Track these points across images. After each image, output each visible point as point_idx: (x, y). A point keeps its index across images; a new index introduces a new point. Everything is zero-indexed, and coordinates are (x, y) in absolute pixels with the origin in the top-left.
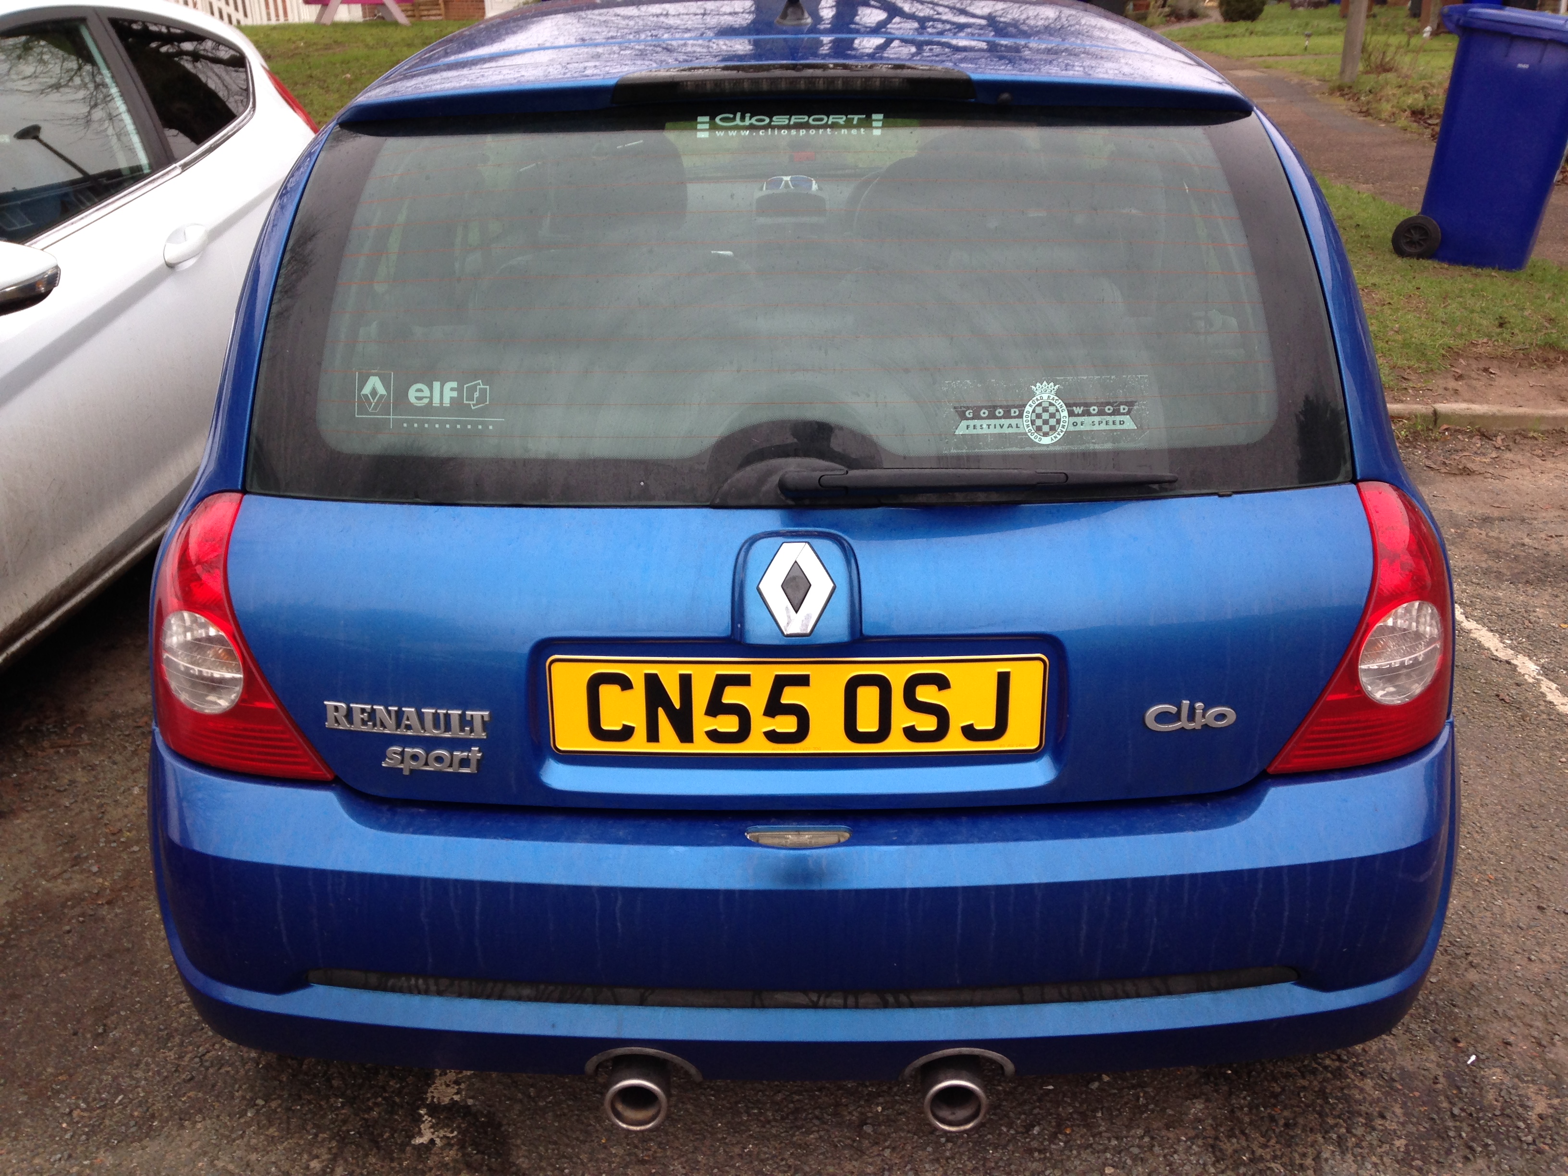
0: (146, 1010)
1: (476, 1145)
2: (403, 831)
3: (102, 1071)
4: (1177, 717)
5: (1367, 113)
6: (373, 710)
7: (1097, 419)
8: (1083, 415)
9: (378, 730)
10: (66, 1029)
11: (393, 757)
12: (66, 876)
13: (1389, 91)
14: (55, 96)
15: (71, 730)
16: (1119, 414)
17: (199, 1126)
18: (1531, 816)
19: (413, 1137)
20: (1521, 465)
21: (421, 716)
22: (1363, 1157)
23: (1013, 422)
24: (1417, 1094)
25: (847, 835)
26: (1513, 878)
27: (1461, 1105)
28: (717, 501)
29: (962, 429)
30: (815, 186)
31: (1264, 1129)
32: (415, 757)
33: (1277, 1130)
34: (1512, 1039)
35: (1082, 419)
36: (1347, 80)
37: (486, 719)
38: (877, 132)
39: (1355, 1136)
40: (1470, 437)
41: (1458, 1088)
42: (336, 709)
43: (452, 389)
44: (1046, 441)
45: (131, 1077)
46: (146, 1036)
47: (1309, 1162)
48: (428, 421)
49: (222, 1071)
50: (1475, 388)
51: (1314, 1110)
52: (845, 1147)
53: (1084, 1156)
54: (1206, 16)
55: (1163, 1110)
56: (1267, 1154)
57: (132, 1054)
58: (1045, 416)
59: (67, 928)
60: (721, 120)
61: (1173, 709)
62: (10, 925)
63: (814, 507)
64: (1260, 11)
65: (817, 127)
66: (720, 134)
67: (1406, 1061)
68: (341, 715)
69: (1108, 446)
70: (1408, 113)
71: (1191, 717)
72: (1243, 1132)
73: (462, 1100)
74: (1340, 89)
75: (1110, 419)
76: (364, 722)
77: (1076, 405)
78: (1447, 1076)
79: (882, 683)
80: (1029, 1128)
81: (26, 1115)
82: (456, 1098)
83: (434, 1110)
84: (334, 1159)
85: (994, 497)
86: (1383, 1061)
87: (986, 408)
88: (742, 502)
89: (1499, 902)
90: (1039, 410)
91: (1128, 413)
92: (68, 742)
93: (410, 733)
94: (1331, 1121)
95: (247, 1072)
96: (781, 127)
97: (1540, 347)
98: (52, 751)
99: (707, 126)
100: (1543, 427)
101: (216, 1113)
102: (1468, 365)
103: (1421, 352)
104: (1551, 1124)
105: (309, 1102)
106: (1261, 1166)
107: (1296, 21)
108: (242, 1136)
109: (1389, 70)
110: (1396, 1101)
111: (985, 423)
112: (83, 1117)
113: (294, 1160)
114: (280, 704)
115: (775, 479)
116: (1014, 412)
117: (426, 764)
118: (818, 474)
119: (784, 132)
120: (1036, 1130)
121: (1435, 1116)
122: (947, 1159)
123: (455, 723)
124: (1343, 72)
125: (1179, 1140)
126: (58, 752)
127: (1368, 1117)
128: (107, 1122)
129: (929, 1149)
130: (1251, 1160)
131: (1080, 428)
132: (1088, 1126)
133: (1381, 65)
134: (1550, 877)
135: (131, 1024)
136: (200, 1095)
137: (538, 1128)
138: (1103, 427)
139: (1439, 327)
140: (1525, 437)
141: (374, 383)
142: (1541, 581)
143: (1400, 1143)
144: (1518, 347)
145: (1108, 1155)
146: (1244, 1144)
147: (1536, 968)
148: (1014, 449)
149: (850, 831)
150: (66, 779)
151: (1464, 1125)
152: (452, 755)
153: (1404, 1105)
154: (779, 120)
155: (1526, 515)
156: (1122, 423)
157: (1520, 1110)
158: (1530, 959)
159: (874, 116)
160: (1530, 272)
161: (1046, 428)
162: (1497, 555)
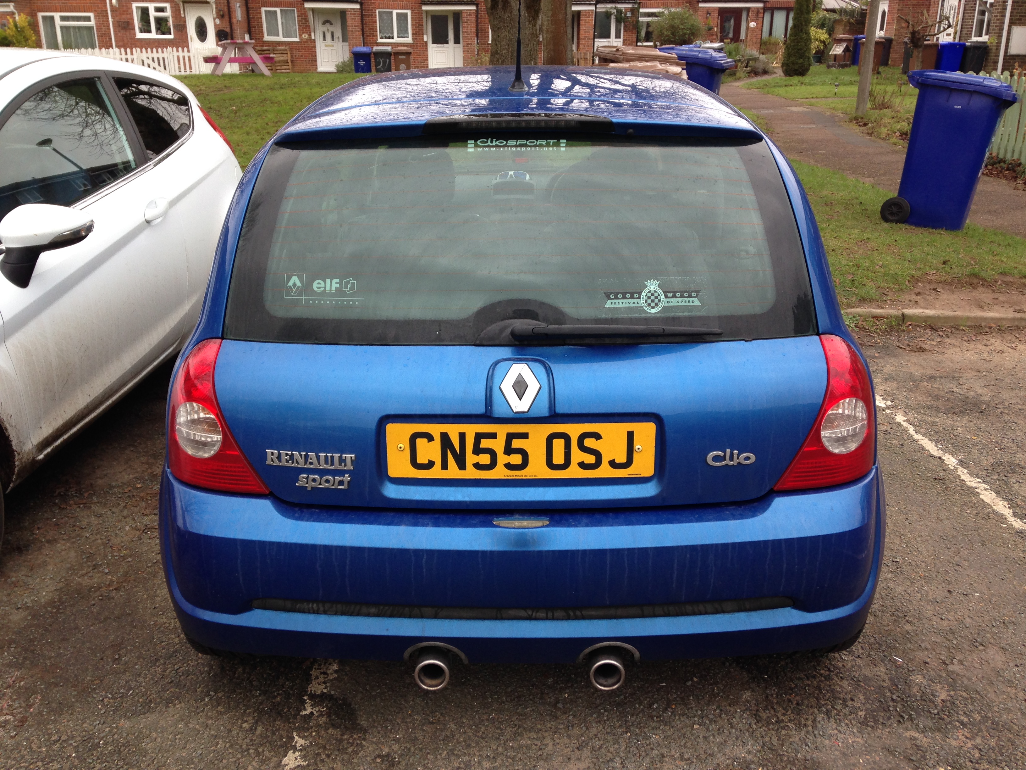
0: (143, 647)
1: (337, 715)
2: (307, 520)
3: (119, 678)
4: (724, 458)
5: (870, 134)
6: (292, 454)
7: (680, 299)
8: (673, 297)
9: (295, 465)
10: (96, 657)
11: (302, 480)
12: (90, 574)
13: (886, 120)
14: (62, 122)
15: (86, 495)
16: (692, 297)
17: (178, 706)
18: (947, 542)
19: (301, 711)
20: (955, 346)
21: (318, 458)
22: (840, 720)
23: (636, 301)
24: (873, 689)
25: (548, 523)
26: (934, 576)
27: (897, 694)
28: (478, 342)
29: (608, 304)
30: (528, 177)
31: (784, 706)
32: (314, 480)
33: (792, 707)
34: (928, 660)
35: (672, 299)
36: (860, 114)
37: (353, 458)
38: (563, 149)
39: (836, 709)
40: (925, 330)
41: (897, 686)
42: (272, 454)
43: (337, 283)
44: (653, 311)
45: (137, 681)
46: (144, 659)
47: (809, 723)
48: (323, 300)
49: (189, 677)
50: (928, 300)
51: (814, 696)
52: (547, 715)
53: (682, 719)
54: (775, 73)
55: (728, 696)
56: (786, 719)
57: (136, 669)
58: (653, 298)
59: (93, 602)
60: (481, 142)
61: (722, 454)
62: (59, 601)
63: (530, 345)
64: (808, 70)
65: (531, 146)
66: (480, 149)
67: (867, 672)
68: (274, 458)
69: (686, 314)
70: (898, 134)
71: (732, 459)
72: (773, 708)
73: (328, 692)
74: (856, 119)
75: (687, 300)
76: (287, 461)
77: (669, 292)
78: (891, 679)
79: (566, 437)
80: (650, 706)
81: (77, 701)
82: (325, 691)
83: (312, 697)
84: (257, 722)
85: (626, 341)
86: (854, 671)
87: (621, 293)
88: (490, 343)
89: (926, 588)
90: (649, 295)
91: (696, 297)
92: (85, 501)
93: (311, 467)
94: (823, 702)
95: (203, 678)
96: (512, 146)
97: (968, 276)
98: (75, 506)
99: (473, 145)
100: (969, 324)
101: (187, 699)
102: (924, 286)
103: (895, 278)
104: (949, 704)
105: (240, 693)
106: (782, 725)
107: (830, 76)
108: (203, 711)
109: (887, 108)
110: (860, 692)
111: (621, 301)
112: (110, 702)
113: (234, 723)
114: (242, 452)
115: (509, 331)
116: (636, 295)
117: (320, 484)
118: (532, 327)
119: (514, 149)
120: (655, 706)
121: (882, 700)
122: (605, 721)
123: (336, 460)
124: (857, 109)
125: (736, 712)
126: (79, 507)
127: (844, 700)
128: (124, 705)
129: (595, 716)
130: (777, 722)
131: (671, 304)
132: (685, 705)
133: (882, 104)
134: (957, 575)
135: (134, 653)
136: (177, 690)
137: (372, 706)
138: (683, 304)
139: (907, 264)
140: (958, 330)
141: (295, 280)
142: (962, 413)
143: (862, 714)
144: (954, 276)
145: (696, 719)
146: (773, 713)
147: (945, 623)
148: (636, 315)
149: (549, 521)
150: (84, 523)
151: (899, 705)
152: (334, 479)
153: (865, 694)
154: (511, 142)
155: (956, 375)
156: (693, 302)
157: (931, 697)
158: (942, 619)
159: (562, 141)
160: (965, 231)
161: (653, 304)
162: (937, 398)
